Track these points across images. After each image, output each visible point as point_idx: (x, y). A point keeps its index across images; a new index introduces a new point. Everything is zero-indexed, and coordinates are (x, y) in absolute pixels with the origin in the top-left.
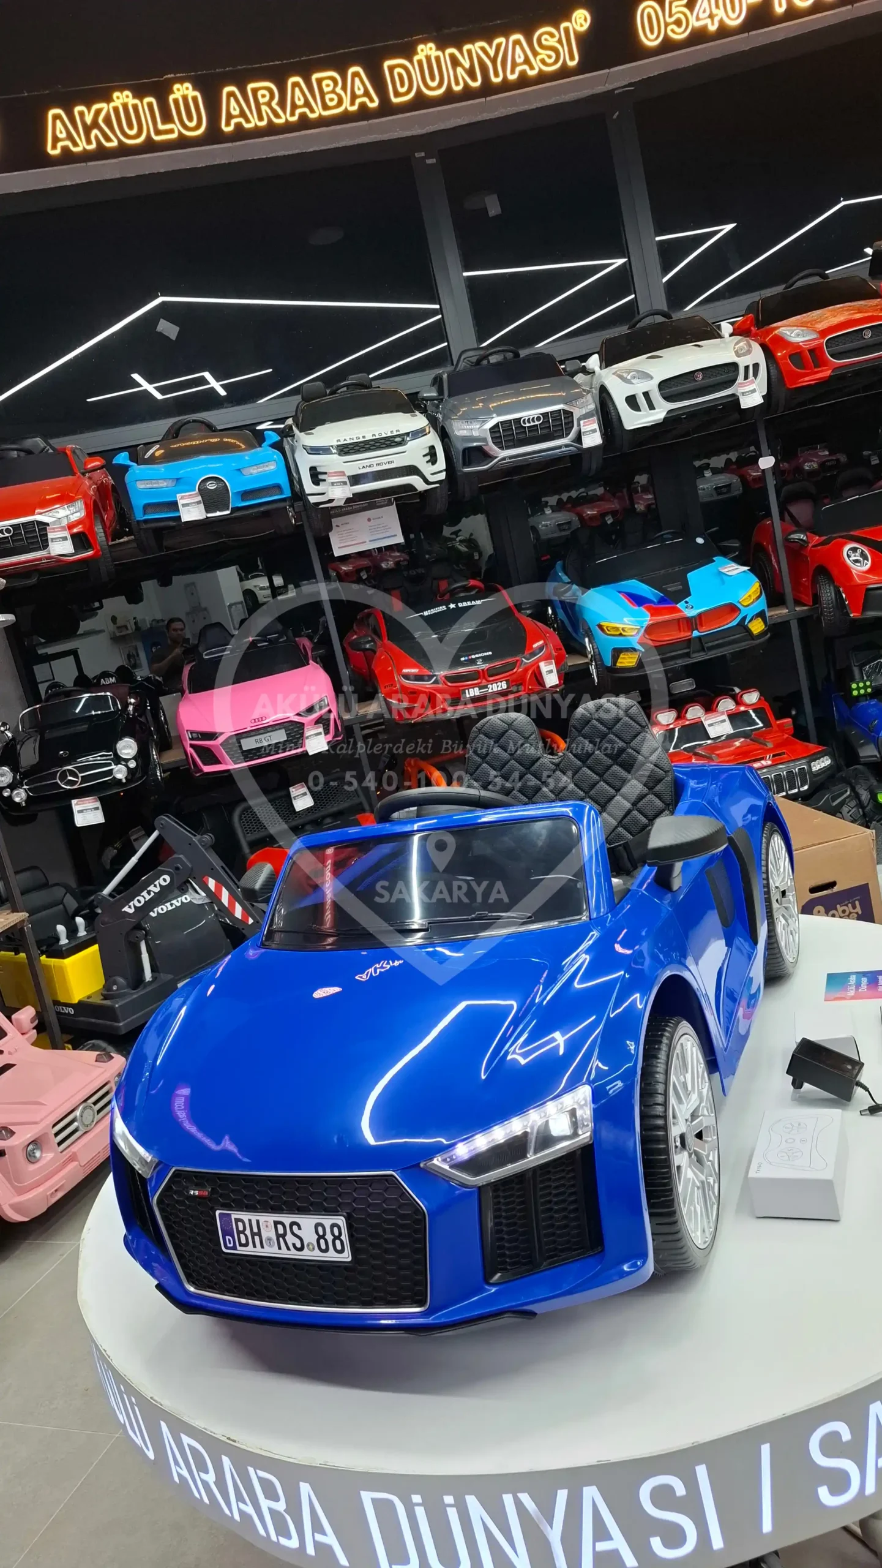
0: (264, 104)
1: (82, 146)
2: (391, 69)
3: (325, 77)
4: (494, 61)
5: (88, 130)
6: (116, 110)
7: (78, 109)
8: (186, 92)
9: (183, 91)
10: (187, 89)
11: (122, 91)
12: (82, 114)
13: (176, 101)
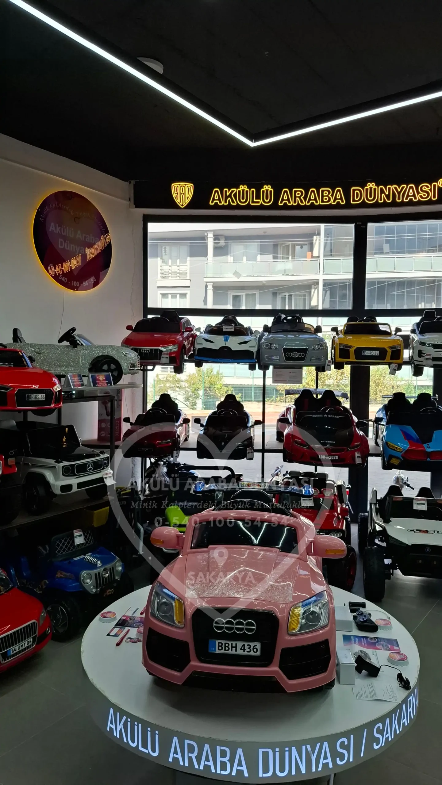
0: (298, 197)
1: (223, 203)
2: (354, 190)
3: (326, 191)
4: (399, 193)
5: (227, 197)
6: (239, 192)
7: (225, 189)
8: (268, 189)
9: (267, 188)
10: (269, 187)
11: (243, 186)
12: (226, 191)
13: (263, 192)
